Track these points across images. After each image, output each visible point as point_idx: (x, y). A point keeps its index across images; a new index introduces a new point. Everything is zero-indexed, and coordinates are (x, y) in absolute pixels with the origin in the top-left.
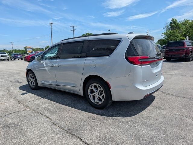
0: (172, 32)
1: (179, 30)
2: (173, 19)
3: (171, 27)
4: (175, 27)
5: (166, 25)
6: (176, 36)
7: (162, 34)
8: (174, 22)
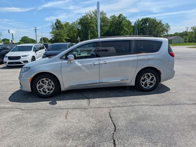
0: (57, 31)
1: (64, 31)
2: (57, 20)
3: (57, 27)
4: (60, 27)
5: (52, 24)
6: (62, 36)
7: (50, 32)
8: (58, 22)
